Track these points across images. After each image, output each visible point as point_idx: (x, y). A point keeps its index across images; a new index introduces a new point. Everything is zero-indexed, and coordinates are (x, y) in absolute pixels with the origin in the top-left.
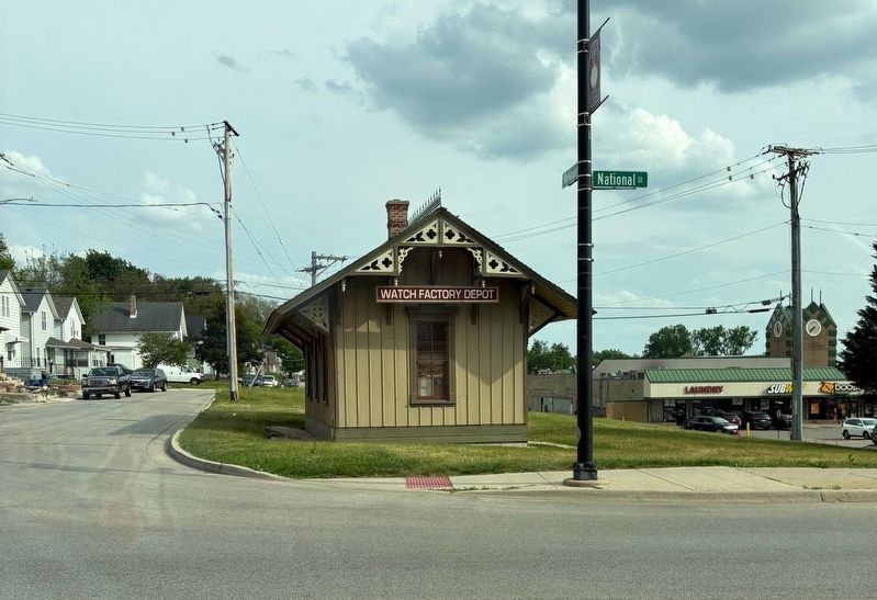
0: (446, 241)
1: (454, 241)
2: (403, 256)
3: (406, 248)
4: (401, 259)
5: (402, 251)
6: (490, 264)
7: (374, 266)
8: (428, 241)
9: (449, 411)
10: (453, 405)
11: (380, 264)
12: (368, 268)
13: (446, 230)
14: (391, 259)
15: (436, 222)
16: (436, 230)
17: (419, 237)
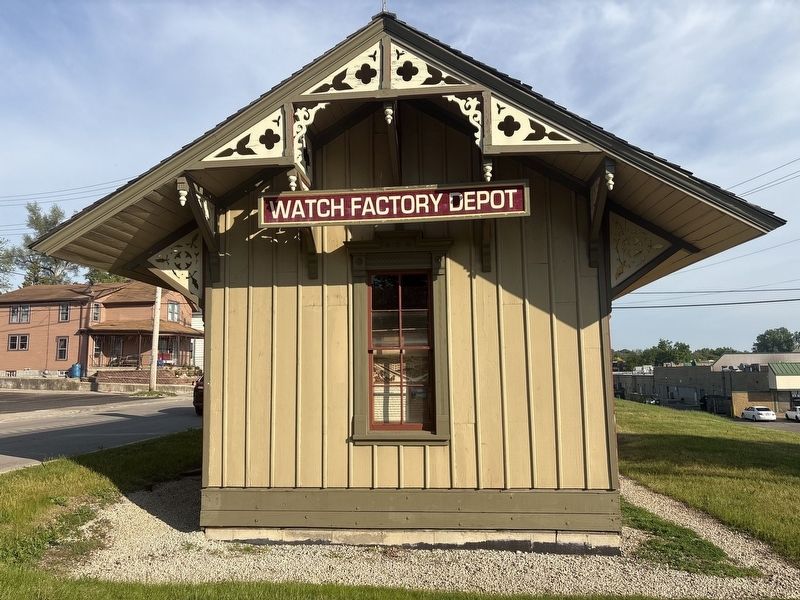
0: (398, 84)
1: (417, 83)
2: (305, 123)
3: (310, 105)
4: (300, 129)
5: (301, 113)
6: (501, 126)
7: (242, 148)
8: (358, 87)
9: (437, 455)
10: (445, 441)
11: (254, 144)
12: (229, 152)
13: (397, 63)
14: (278, 130)
15: (376, 47)
16: (375, 65)
17: (339, 83)
